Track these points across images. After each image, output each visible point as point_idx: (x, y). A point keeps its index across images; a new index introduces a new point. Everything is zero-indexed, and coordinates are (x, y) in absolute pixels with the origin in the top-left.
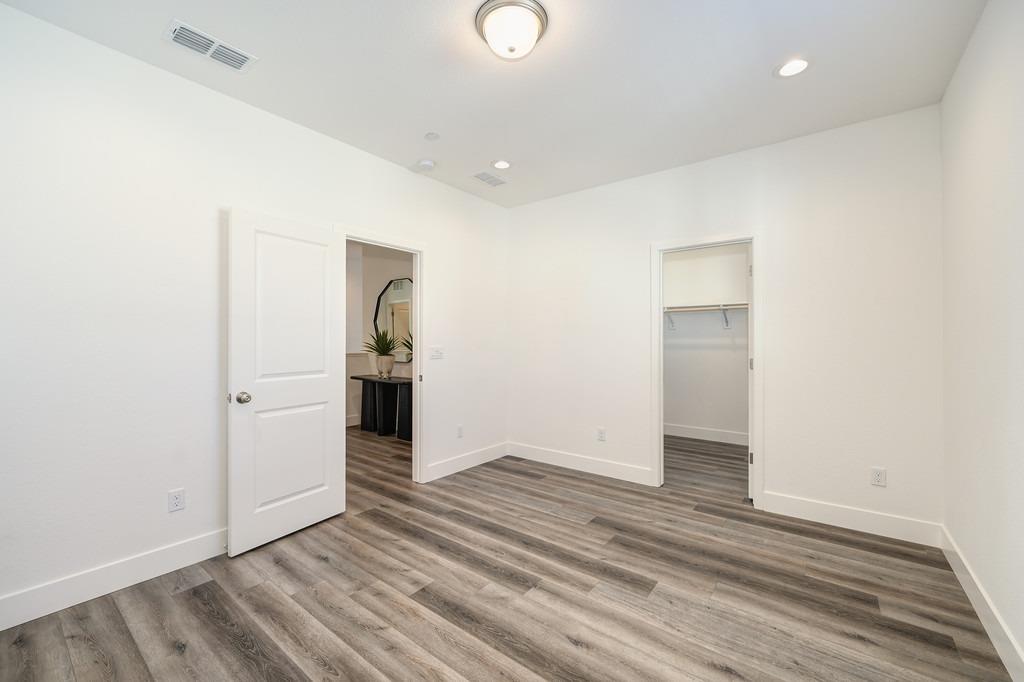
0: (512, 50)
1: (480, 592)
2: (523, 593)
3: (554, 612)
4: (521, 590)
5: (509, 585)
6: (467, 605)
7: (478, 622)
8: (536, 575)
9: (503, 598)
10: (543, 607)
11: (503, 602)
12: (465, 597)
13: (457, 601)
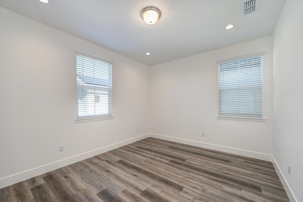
0: (151, 22)
1: (162, 189)
2: (147, 189)
3: (139, 182)
4: (148, 190)
5: (152, 192)
6: (165, 184)
7: (160, 180)
8: (141, 197)
9: (154, 187)
10: (142, 184)
11: (154, 185)
12: (166, 187)
13: (168, 186)
